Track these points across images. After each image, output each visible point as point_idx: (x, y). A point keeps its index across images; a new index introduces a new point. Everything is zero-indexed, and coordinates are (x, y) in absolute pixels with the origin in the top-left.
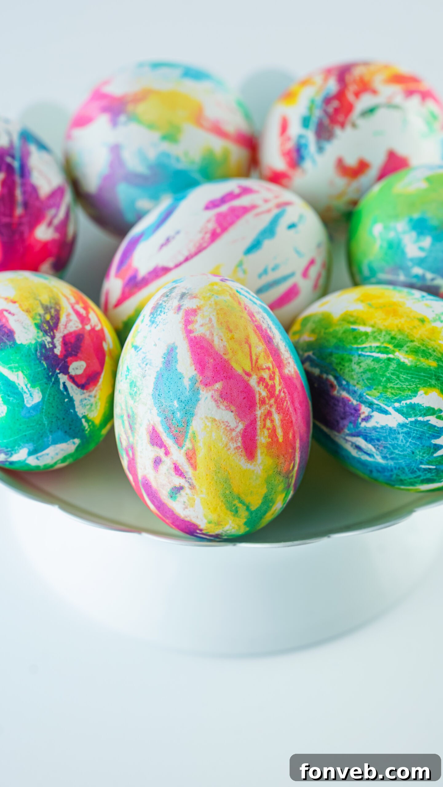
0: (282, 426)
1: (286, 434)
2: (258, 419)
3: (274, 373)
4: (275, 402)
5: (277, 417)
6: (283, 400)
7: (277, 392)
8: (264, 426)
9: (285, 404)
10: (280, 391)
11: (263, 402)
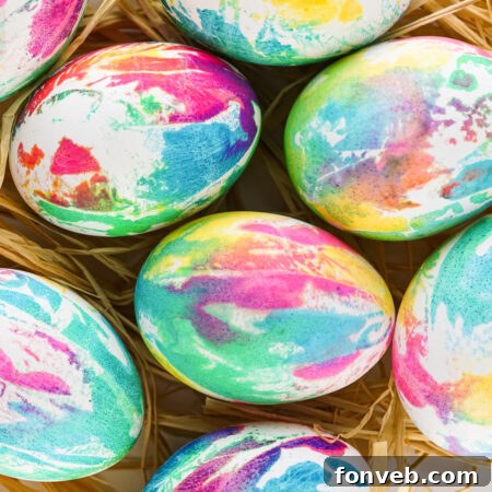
0: (264, 256)
1: (255, 258)
2: (278, 238)
3: (314, 270)
4: (288, 257)
5: (274, 253)
6: (287, 264)
7: (296, 262)
8: (270, 240)
9: (282, 266)
10: (296, 266)
11: (292, 246)
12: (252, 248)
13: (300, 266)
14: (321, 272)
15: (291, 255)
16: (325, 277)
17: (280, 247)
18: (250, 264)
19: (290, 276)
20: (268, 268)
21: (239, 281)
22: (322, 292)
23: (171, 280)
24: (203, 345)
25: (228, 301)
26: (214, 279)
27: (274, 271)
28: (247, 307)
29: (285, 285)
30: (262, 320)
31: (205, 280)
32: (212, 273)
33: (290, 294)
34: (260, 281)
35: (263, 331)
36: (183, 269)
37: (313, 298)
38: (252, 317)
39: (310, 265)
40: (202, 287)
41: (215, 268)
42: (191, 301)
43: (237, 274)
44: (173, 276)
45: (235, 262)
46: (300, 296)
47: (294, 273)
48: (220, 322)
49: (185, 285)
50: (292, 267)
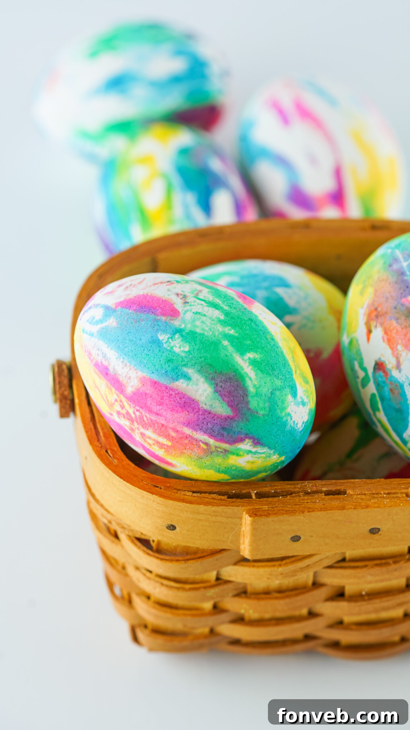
12: (167, 446)
13: (131, 411)
14: (115, 396)
15: (135, 423)
16: (114, 390)
17: (143, 435)
18: (173, 434)
19: (142, 408)
20: (157, 423)
21: (188, 424)
22: (121, 379)
23: (254, 450)
24: (247, 379)
25: (205, 411)
26: (211, 436)
27: (154, 418)
28: (190, 398)
29: (149, 402)
30: (181, 381)
31: (220, 438)
32: (211, 441)
33: (148, 392)
34: (169, 415)
35: (185, 369)
36: (238, 455)
37: (130, 377)
38: (190, 387)
39: (123, 407)
40: (225, 434)
41: (206, 444)
42: (242, 425)
43: (188, 431)
44: (250, 452)
45: (186, 441)
46: (140, 385)
47: (137, 408)
48: (221, 395)
49: (241, 440)
50: (138, 414)
